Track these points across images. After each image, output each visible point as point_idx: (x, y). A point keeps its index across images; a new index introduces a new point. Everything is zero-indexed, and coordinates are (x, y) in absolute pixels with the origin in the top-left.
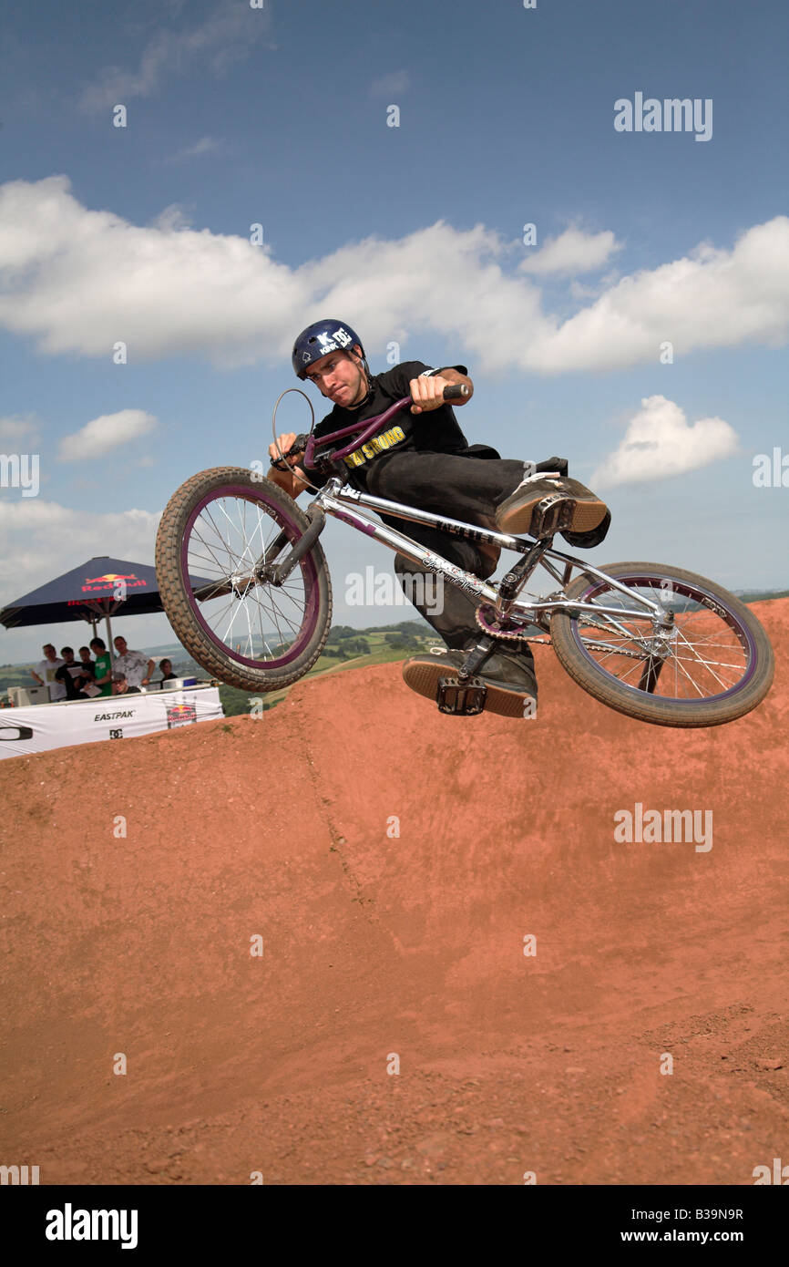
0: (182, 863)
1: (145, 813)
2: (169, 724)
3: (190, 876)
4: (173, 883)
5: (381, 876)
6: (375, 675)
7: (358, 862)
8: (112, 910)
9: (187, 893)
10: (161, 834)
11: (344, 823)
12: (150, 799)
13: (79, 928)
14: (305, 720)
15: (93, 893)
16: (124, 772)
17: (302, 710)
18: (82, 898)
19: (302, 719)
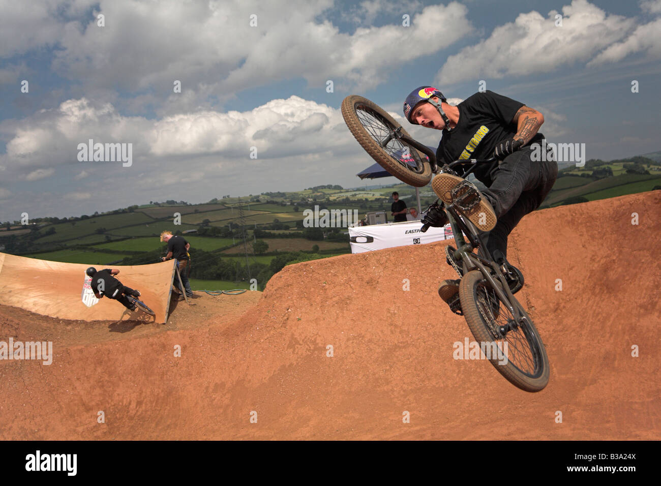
0: (443, 314)
1: (426, 286)
2: (445, 236)
3: (446, 322)
4: (437, 325)
5: (553, 331)
6: (563, 212)
7: (541, 321)
8: (405, 336)
9: (444, 331)
10: (433, 298)
11: (535, 298)
12: (429, 278)
13: (387, 344)
14: (518, 238)
15: (396, 326)
16: (416, 263)
17: (516, 232)
18: (390, 328)
19: (516, 237)
